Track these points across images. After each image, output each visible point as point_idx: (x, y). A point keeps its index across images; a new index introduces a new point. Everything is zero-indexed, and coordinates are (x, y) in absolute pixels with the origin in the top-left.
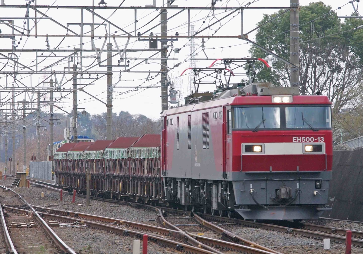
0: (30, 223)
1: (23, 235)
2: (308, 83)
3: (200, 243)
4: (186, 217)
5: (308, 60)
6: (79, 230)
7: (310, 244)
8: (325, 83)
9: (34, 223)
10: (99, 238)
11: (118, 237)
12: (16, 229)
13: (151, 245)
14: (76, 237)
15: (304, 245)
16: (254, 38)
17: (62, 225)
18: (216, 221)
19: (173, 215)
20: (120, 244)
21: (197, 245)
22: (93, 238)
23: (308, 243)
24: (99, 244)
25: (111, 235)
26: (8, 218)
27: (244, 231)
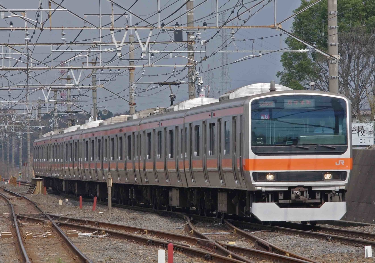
0: (47, 233)
1: (39, 246)
2: (351, 76)
3: (231, 253)
4: (217, 225)
5: (350, 51)
6: (100, 240)
7: (350, 252)
8: (369, 75)
9: (51, 233)
10: (121, 249)
11: (142, 247)
12: (31, 239)
13: (177, 256)
14: (96, 247)
15: (343, 253)
16: (290, 27)
17: (81, 235)
18: (249, 229)
19: (202, 223)
20: (143, 255)
21: (227, 254)
22: (115, 249)
23: (349, 251)
24: (121, 255)
25: (134, 244)
26: (23, 228)
27: (280, 239)
